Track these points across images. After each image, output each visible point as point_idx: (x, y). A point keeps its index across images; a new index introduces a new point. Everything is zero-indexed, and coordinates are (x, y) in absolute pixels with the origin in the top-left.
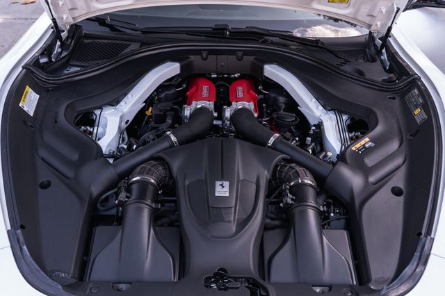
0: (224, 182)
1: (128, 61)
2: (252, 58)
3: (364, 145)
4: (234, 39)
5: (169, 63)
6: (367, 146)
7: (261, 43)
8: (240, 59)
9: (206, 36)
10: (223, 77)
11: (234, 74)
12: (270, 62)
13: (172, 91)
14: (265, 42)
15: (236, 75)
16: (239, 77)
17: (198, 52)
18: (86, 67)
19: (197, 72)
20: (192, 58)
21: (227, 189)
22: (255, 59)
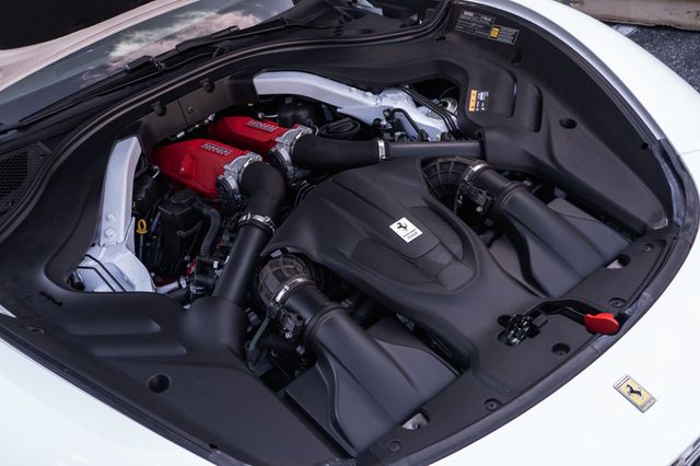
0: (399, 222)
1: (57, 171)
2: (226, 80)
3: (477, 100)
4: (174, 69)
6: (482, 98)
7: (217, 55)
8: (211, 88)
9: (131, 85)
10: (195, 130)
11: (207, 118)
12: (258, 71)
13: (150, 181)
14: (222, 52)
15: (210, 118)
16: (215, 118)
17: (147, 109)
19: (159, 140)
20: (143, 119)
21: (411, 226)
22: (231, 78)
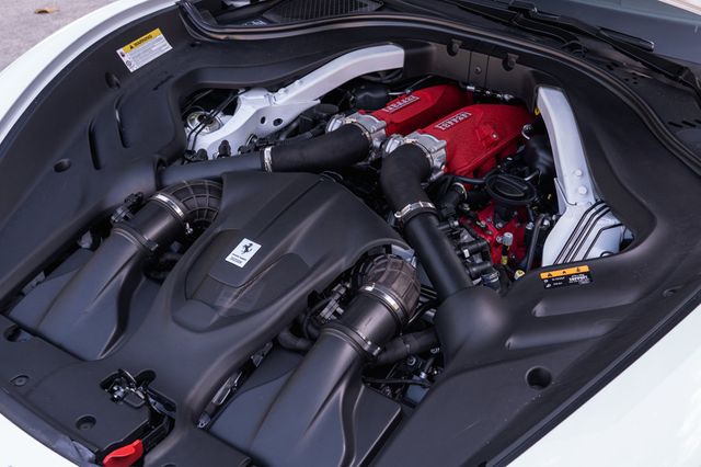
0: (254, 244)
2: (528, 69)
3: (568, 276)
5: (391, 46)
6: (572, 279)
10: (484, 94)
11: (504, 93)
13: (380, 94)
15: (506, 97)
16: (510, 100)
17: (446, 40)
18: (272, 22)
19: (437, 74)
20: (434, 47)
21: (249, 255)
22: (533, 72)
